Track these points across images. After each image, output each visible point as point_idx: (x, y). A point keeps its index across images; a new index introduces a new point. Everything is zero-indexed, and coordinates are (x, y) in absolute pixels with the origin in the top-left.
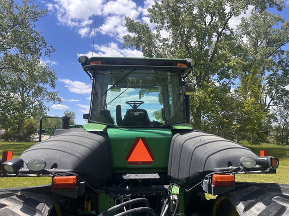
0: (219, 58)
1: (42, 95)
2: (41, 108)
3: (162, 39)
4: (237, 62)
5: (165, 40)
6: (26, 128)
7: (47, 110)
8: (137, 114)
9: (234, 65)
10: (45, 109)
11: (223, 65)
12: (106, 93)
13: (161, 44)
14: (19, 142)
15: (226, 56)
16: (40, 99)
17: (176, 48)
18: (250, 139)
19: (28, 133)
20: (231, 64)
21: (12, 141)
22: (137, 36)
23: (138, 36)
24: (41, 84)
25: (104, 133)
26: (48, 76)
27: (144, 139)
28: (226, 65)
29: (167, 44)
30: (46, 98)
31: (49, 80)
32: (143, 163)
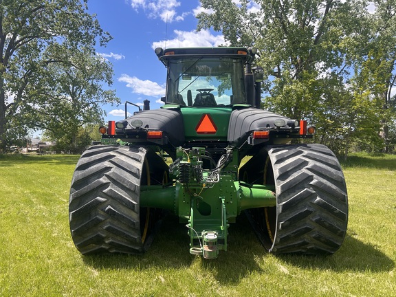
0: (326, 39)
1: (96, 96)
2: (96, 112)
3: (248, 14)
4: (349, 43)
5: (253, 15)
6: (81, 137)
7: (104, 115)
8: (204, 97)
9: (345, 46)
10: (101, 114)
11: (330, 49)
12: (178, 79)
13: (248, 21)
14: (74, 154)
15: (336, 35)
16: (94, 100)
17: (268, 26)
18: (371, 149)
19: (83, 143)
20: (342, 45)
21: (65, 153)
22: (214, 12)
23: (217, 13)
24: (95, 81)
25: (178, 110)
26: (102, 70)
27: (209, 115)
28: (335, 47)
29: (256, 21)
30: (101, 99)
31: (104, 75)
32: (209, 133)
